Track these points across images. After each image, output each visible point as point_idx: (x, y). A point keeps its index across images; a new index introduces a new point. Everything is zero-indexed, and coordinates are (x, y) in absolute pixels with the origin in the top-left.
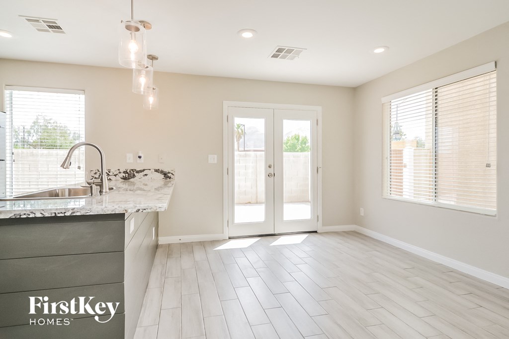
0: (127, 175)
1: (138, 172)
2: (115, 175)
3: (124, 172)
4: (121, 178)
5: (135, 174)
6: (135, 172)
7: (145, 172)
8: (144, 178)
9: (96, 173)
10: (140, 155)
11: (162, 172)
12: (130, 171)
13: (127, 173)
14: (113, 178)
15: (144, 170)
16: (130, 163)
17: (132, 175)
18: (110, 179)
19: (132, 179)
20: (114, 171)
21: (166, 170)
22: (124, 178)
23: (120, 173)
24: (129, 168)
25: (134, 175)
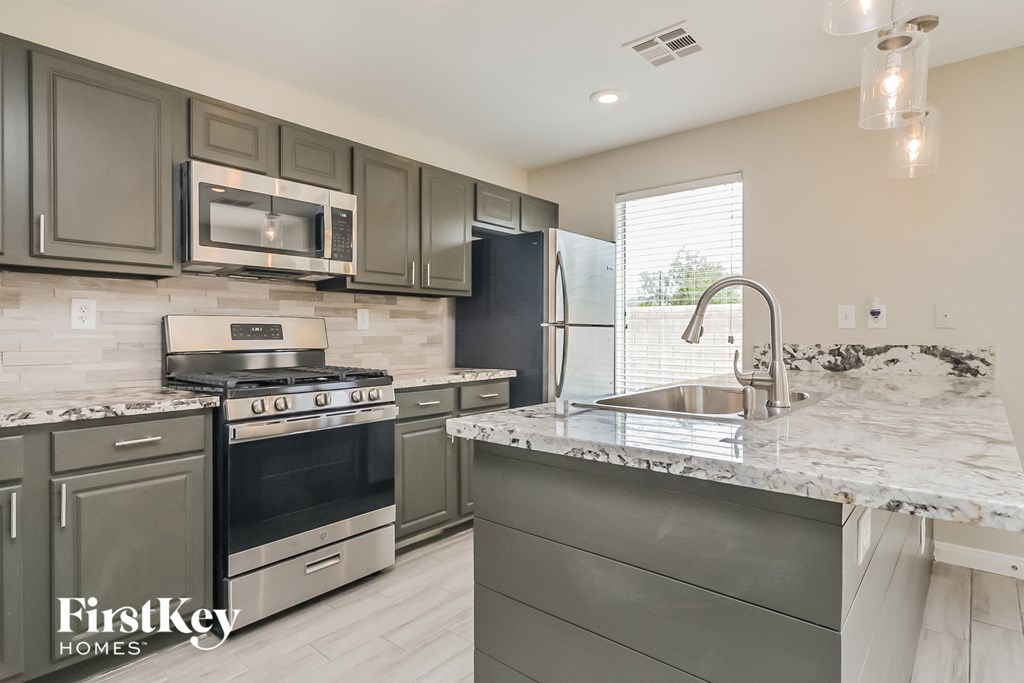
0: (839, 358)
1: (869, 353)
2: (810, 359)
3: (832, 352)
4: (825, 367)
5: (863, 358)
6: (861, 354)
7: (891, 354)
8: (886, 369)
9: (764, 353)
10: (876, 308)
11: (945, 355)
12: (847, 350)
13: (840, 354)
14: (803, 365)
15: (887, 348)
16: (847, 328)
17: (853, 360)
18: (797, 368)
19: (853, 370)
20: (806, 347)
21: (960, 348)
22: (832, 368)
23: (821, 353)
24: (844, 342)
25: (858, 360)
